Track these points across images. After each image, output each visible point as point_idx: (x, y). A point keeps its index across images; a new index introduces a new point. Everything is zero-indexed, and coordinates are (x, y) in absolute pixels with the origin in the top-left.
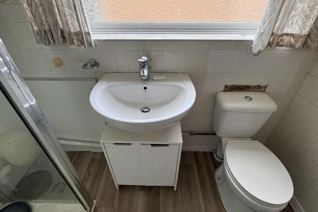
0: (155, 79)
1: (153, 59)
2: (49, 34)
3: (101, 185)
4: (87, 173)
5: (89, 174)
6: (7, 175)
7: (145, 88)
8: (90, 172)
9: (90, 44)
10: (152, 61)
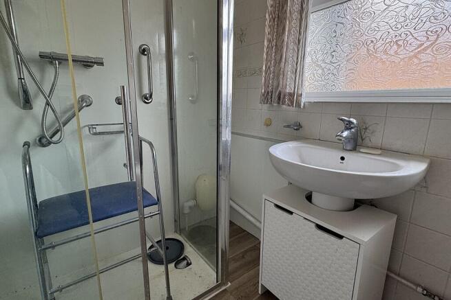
0: (362, 150)
1: (370, 128)
2: (270, 94)
3: (245, 275)
4: (241, 255)
5: (243, 257)
6: (190, 207)
7: (343, 158)
8: (245, 256)
9: (298, 105)
10: (368, 131)
